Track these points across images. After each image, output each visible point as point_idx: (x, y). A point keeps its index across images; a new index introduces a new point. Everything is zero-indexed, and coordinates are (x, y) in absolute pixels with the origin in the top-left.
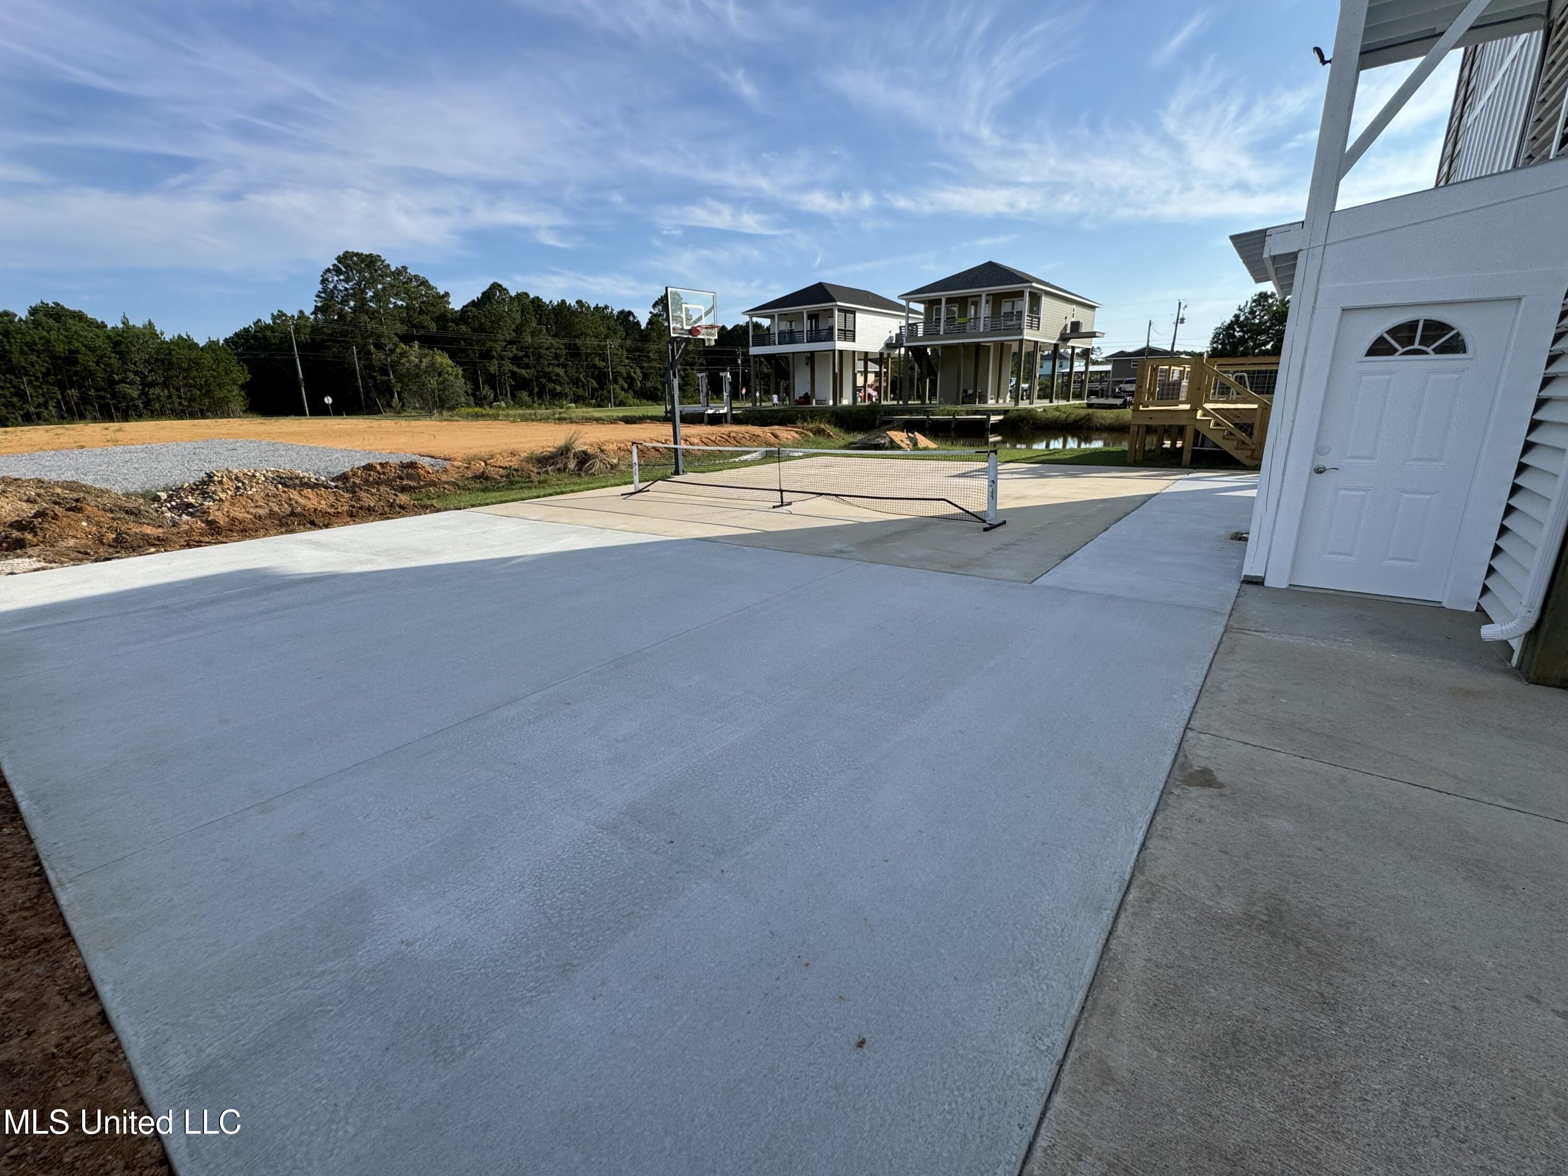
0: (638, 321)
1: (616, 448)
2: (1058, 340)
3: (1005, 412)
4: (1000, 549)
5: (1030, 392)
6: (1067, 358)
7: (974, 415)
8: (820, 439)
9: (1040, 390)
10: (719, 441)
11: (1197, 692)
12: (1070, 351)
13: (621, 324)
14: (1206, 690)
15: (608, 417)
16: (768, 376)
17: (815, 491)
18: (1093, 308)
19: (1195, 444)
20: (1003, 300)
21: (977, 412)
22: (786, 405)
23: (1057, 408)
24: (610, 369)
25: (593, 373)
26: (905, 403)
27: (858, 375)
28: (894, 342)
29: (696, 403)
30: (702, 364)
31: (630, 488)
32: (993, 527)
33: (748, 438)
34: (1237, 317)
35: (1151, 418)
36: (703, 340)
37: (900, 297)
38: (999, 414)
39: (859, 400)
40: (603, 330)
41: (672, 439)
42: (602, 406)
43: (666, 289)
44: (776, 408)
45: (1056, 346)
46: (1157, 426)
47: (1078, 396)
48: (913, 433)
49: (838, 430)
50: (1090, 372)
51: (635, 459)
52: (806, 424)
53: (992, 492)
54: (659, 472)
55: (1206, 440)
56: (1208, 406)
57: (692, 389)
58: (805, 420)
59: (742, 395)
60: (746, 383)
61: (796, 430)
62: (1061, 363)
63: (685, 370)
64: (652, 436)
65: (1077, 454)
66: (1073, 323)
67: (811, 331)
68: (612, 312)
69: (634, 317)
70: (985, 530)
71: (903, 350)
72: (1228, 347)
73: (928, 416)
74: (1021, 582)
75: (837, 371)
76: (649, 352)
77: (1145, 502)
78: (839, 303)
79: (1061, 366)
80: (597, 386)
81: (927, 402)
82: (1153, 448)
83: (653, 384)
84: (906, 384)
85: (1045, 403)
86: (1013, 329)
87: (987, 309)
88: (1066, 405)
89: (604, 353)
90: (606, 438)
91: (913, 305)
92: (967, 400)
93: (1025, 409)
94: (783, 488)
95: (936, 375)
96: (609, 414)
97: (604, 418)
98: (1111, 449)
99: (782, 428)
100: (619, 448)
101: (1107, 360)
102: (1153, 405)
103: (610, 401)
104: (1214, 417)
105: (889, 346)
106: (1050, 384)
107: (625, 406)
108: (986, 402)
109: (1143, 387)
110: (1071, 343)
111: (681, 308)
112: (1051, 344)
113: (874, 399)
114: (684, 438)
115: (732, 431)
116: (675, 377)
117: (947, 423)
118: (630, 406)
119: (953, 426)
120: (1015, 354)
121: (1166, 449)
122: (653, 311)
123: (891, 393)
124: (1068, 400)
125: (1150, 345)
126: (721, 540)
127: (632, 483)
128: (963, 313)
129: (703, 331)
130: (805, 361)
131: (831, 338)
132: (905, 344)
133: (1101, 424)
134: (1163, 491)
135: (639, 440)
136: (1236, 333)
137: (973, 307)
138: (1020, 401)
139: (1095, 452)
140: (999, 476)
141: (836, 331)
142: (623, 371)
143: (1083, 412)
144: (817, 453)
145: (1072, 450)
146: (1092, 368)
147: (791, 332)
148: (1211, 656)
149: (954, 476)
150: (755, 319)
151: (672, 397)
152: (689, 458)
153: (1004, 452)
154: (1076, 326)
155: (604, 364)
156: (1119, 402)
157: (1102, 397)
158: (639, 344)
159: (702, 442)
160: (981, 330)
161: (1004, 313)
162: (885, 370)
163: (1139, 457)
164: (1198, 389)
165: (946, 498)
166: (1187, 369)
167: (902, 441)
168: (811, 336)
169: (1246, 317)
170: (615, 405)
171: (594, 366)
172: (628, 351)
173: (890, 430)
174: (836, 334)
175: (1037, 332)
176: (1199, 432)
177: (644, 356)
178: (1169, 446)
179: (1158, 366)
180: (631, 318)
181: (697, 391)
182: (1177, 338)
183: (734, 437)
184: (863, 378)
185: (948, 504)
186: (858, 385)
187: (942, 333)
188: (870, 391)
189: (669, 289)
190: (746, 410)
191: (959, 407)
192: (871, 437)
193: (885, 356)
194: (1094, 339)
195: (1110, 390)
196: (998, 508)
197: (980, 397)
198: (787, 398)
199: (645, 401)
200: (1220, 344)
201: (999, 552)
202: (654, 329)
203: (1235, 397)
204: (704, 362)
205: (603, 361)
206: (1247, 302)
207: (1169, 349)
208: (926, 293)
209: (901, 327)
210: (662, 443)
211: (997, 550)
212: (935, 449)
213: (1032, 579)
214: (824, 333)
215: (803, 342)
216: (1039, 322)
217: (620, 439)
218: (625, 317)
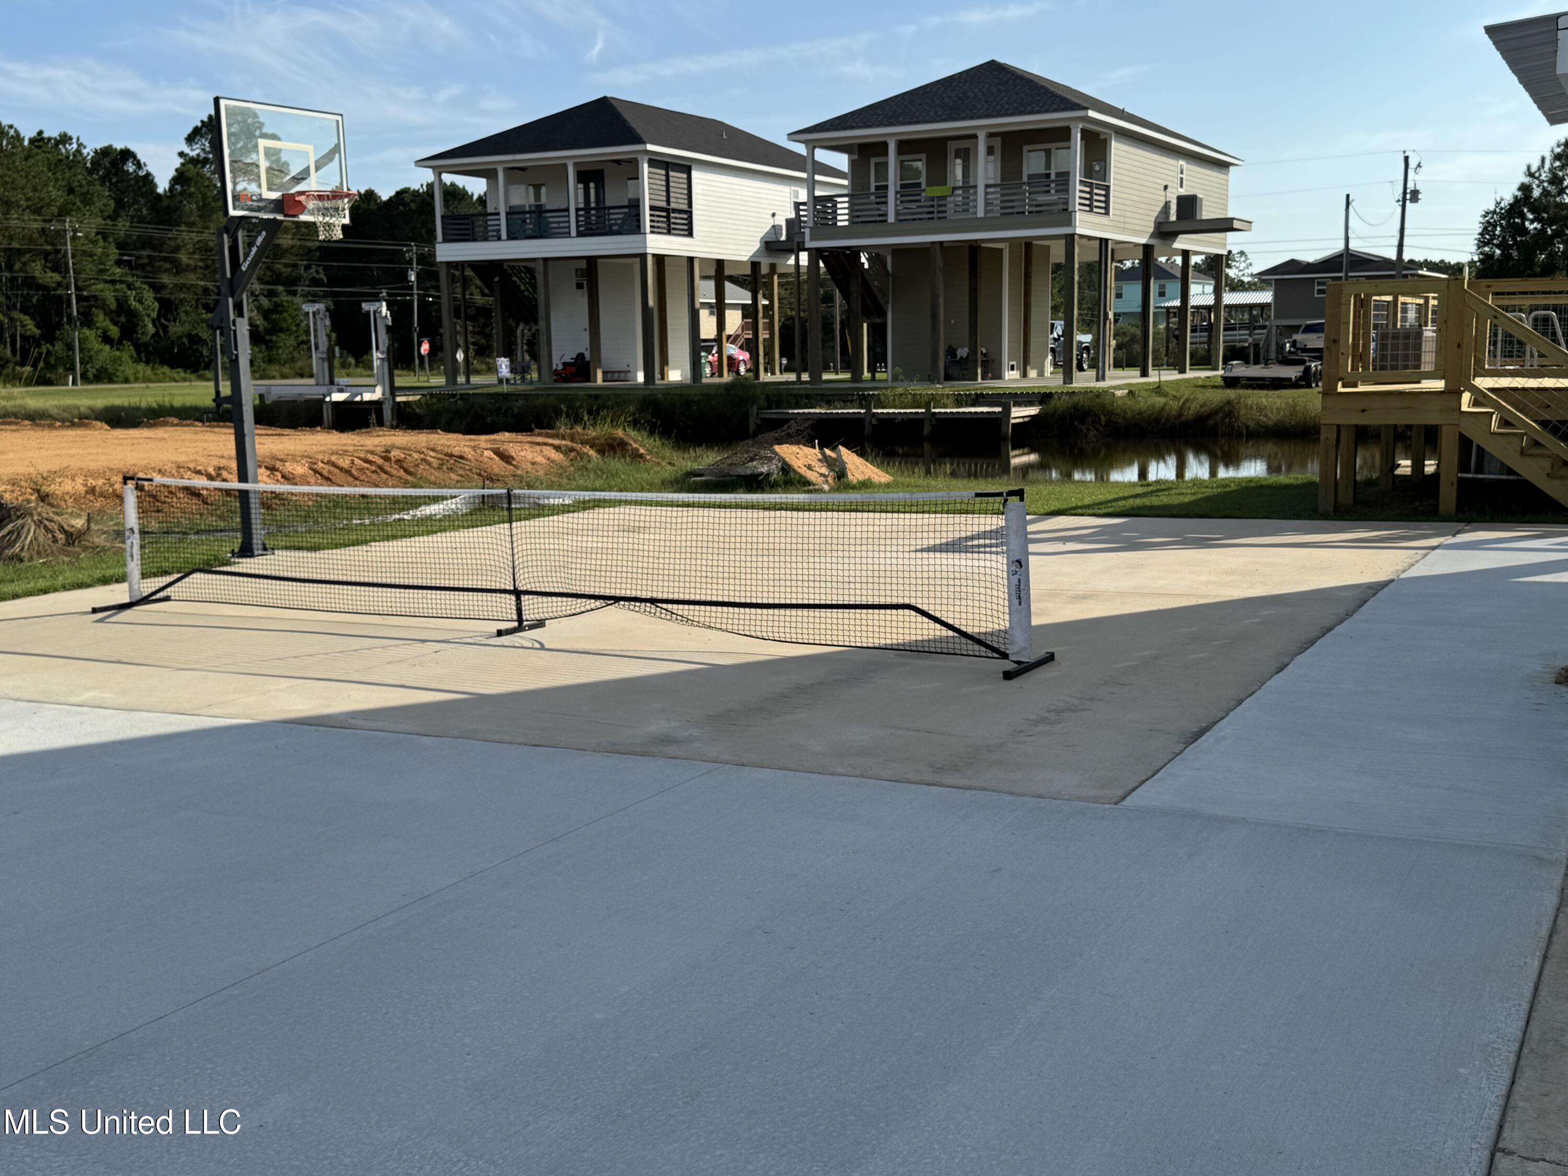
0: (148, 174)
1: (82, 490)
2: (1153, 236)
3: (1043, 398)
4: (1043, 720)
5: (1097, 353)
6: (1172, 277)
7: (973, 405)
8: (615, 463)
9: (1119, 347)
10: (361, 470)
11: (1512, 1058)
12: (1179, 260)
13: (103, 180)
14: (1532, 1050)
15: (65, 409)
16: (484, 312)
17: (602, 592)
18: (1223, 166)
19: (1464, 466)
20: (1026, 148)
21: (979, 399)
22: (531, 382)
23: (1158, 389)
24: (72, 291)
25: (27, 298)
26: (816, 378)
27: (704, 314)
28: (783, 238)
29: (302, 376)
30: (315, 282)
31: (118, 593)
32: (1023, 669)
33: (435, 463)
34: (1525, 189)
35: (1363, 411)
36: (311, 226)
37: (794, 136)
38: (1030, 404)
39: (708, 370)
40: (54, 194)
41: (234, 465)
42: (49, 383)
43: (217, 101)
44: (505, 388)
45: (1148, 249)
46: (1380, 427)
47: (1203, 360)
48: (834, 449)
49: (658, 443)
50: (1226, 306)
51: (132, 518)
52: (579, 429)
53: (1019, 588)
54: (201, 549)
55: (1486, 458)
56: (1484, 383)
57: (291, 342)
58: (577, 419)
59: (421, 357)
60: (430, 329)
61: (556, 442)
62: (1162, 287)
63: (271, 294)
64: (182, 458)
65: (1209, 492)
66: (1181, 199)
67: (587, 208)
68: (78, 151)
69: (139, 165)
70: (1008, 676)
71: (804, 258)
72: (1515, 254)
73: (869, 409)
74: (1095, 800)
75: (651, 303)
76: (177, 249)
77: (1364, 602)
78: (650, 147)
79: (1162, 294)
80: (37, 332)
81: (866, 375)
82: (1375, 476)
83: (187, 327)
84: (816, 334)
85: (1132, 377)
86: (1050, 212)
87: (991, 166)
88: (1177, 382)
89: (57, 252)
90: (55, 465)
91: (822, 156)
92: (954, 371)
93: (1087, 392)
94: (522, 588)
95: (883, 314)
96: (68, 401)
97: (53, 411)
98: (1283, 479)
99: (520, 437)
100: (92, 491)
101: (1264, 279)
102: (1365, 382)
103: (72, 369)
104: (1499, 407)
105: (771, 246)
106: (1138, 332)
107: (111, 381)
108: (999, 376)
109: (1342, 342)
110: (1182, 243)
111: (256, 146)
112: (1137, 245)
113: (742, 369)
114: (269, 462)
115: (393, 446)
116: (241, 314)
117: (913, 423)
118: (126, 381)
119: (927, 430)
120: (1058, 267)
121: (1404, 477)
122: (187, 150)
123: (781, 356)
124: (1183, 371)
125: (1353, 245)
126: (360, 722)
127: (121, 579)
128: (938, 175)
129: (311, 205)
130: (574, 281)
131: (635, 227)
132: (809, 244)
133: (1258, 423)
134: (1403, 576)
135: (145, 469)
136: (1527, 224)
137: (959, 161)
138: (1076, 374)
139: (1247, 488)
140: (1032, 548)
141: (647, 212)
142: (109, 295)
143: (1218, 397)
144: (605, 501)
145: (1196, 482)
146: (1230, 298)
147: (539, 211)
148: (1536, 964)
149: (928, 550)
150: (448, 178)
151: (235, 362)
152: (281, 514)
153: (1044, 490)
154: (1188, 204)
155: (57, 277)
156: (1293, 372)
157: (1256, 362)
158: (153, 231)
159: (316, 471)
160: (981, 213)
161: (1030, 177)
162: (766, 302)
163: (1346, 497)
164: (1459, 346)
165: (913, 602)
166: (1433, 302)
167: (809, 467)
168: (588, 222)
169: (1544, 189)
170: (85, 378)
171: (30, 282)
172: (121, 246)
173: (780, 443)
174: (648, 218)
175: (1103, 220)
176: (1471, 442)
177: (165, 259)
178: (1408, 471)
179: (1368, 296)
180: (130, 167)
181: (304, 344)
182: (1406, 232)
183: (398, 461)
184: (713, 320)
185: (920, 618)
186: (703, 336)
187: (891, 219)
188: (731, 350)
189: (223, 103)
190: (431, 394)
191: (939, 389)
192: (735, 459)
193: (764, 270)
194: (1230, 235)
195: (1273, 347)
196: (1035, 621)
197: (985, 365)
198: (534, 367)
199: (166, 369)
200: (1498, 246)
201: (1041, 728)
202: (191, 195)
203: (1536, 361)
204: (322, 276)
205: (56, 269)
206: (1543, 159)
207: (1392, 255)
208: (852, 128)
209: (797, 205)
210: (210, 478)
211: (1036, 723)
212: (887, 486)
213: (1120, 792)
214: (616, 216)
215: (568, 235)
216: (1107, 196)
217: (93, 466)
218: (114, 163)
